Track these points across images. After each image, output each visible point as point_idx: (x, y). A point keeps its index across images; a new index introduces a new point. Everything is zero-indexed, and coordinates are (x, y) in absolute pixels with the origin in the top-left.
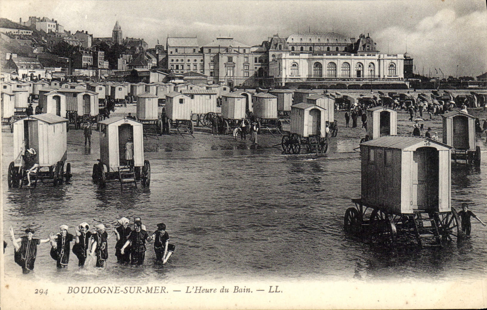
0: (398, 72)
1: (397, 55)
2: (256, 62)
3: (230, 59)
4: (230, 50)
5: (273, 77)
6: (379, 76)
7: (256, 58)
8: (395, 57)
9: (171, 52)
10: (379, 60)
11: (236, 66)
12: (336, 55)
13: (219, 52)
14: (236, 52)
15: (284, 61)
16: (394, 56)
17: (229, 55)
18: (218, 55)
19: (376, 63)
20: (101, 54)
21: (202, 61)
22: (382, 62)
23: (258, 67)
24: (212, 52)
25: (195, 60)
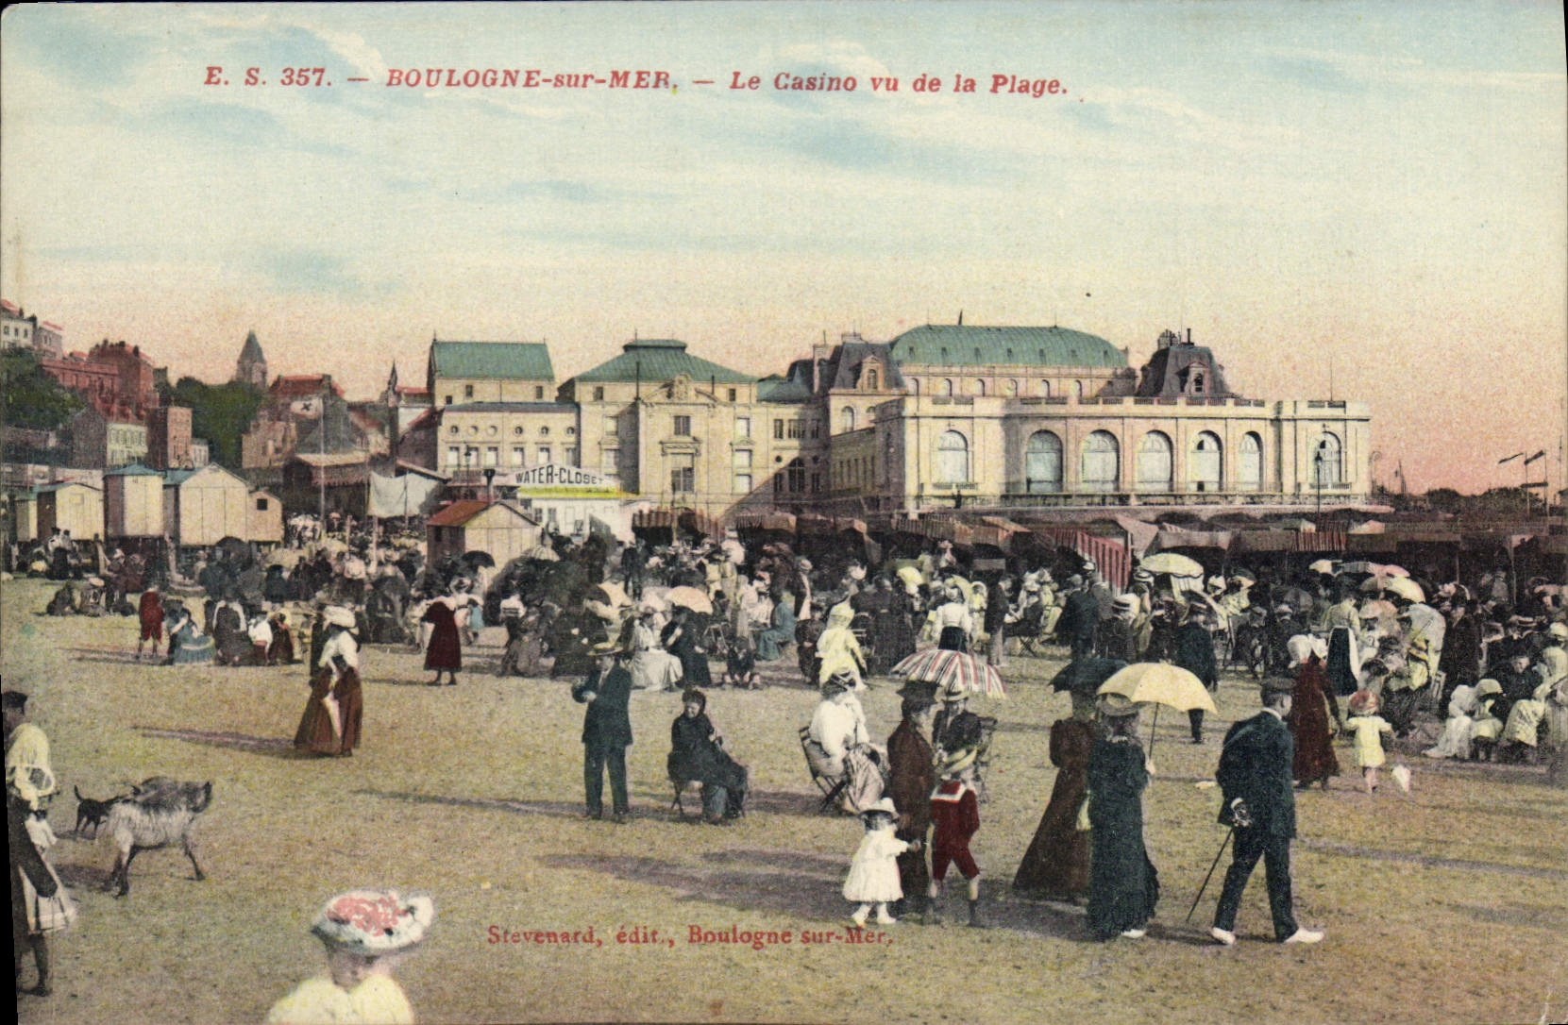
0: (1351, 468)
1: (1343, 405)
2: (779, 435)
3: (682, 424)
4: (682, 388)
5: (857, 490)
6: (1280, 486)
7: (779, 423)
8: (1338, 412)
9: (449, 400)
10: (1277, 422)
11: (703, 451)
12: (1119, 402)
13: (637, 398)
14: (703, 399)
15: (910, 426)
16: (1332, 405)
17: (675, 410)
18: (633, 410)
19: (1268, 434)
20: (180, 419)
21: (571, 430)
22: (1287, 429)
23: (788, 457)
24: (607, 397)
25: (546, 430)
